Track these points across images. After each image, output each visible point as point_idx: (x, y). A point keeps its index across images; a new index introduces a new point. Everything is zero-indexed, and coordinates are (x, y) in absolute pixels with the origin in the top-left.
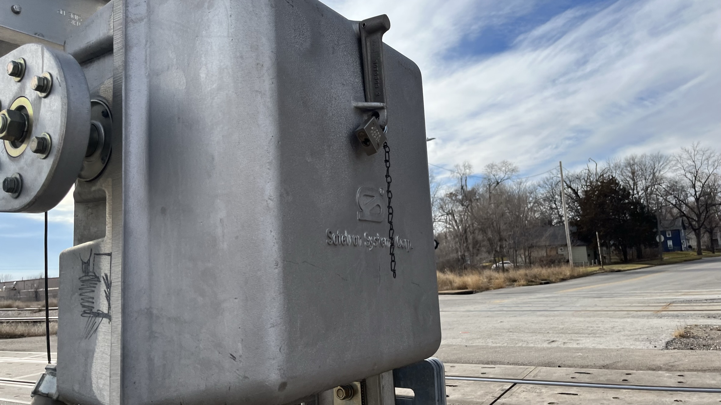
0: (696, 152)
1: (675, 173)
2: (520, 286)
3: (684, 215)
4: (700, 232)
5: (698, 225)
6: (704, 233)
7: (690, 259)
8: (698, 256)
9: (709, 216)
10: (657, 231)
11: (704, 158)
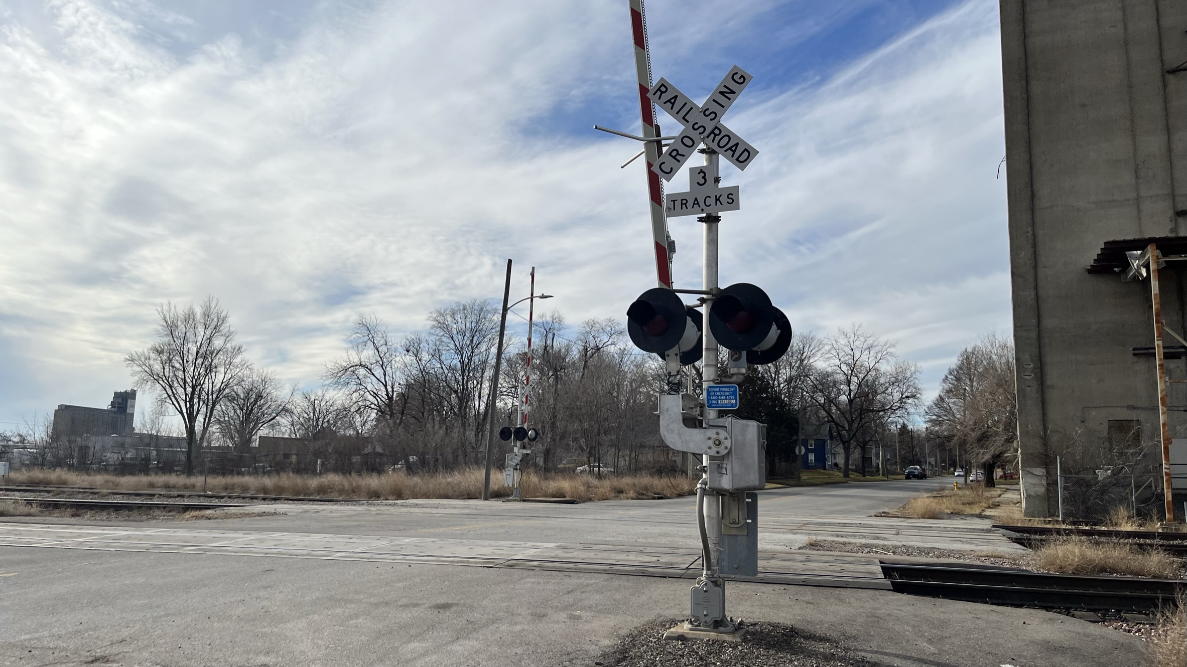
0: (856, 337)
1: (827, 363)
2: (628, 498)
3: (833, 420)
4: (849, 446)
5: (849, 435)
6: (855, 448)
7: (833, 481)
8: (843, 478)
9: (862, 426)
10: (797, 439)
11: (865, 347)
